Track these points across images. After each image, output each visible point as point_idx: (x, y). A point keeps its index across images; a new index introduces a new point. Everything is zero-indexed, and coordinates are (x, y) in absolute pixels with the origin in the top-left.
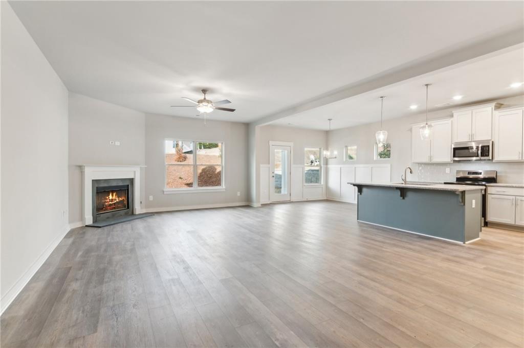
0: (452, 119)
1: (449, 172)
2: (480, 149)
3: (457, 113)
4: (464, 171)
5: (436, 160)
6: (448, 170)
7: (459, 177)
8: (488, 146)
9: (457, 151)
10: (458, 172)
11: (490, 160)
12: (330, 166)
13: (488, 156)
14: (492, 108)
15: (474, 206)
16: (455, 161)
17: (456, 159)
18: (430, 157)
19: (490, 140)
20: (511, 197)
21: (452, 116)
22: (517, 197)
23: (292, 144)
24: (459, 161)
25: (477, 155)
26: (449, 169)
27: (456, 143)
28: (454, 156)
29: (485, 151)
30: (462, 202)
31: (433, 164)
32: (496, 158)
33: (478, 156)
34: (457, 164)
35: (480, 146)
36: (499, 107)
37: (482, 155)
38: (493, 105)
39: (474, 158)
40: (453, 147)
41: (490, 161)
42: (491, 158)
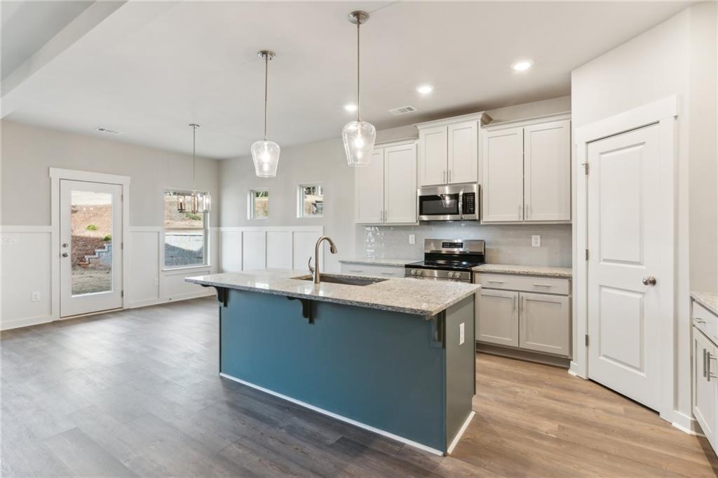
0: (416, 142)
1: (414, 243)
2: (461, 199)
3: (424, 129)
4: (436, 241)
5: (393, 219)
6: (412, 238)
7: (429, 252)
8: (474, 194)
9: (424, 203)
10: (428, 242)
11: (475, 220)
12: (225, 229)
13: (474, 213)
14: (478, 122)
15: (462, 341)
16: (422, 222)
17: (425, 218)
18: (384, 213)
19: (475, 183)
20: (511, 294)
21: (417, 136)
22: (520, 293)
23: (126, 180)
24: (428, 223)
25: (456, 212)
26: (414, 236)
27: (424, 188)
28: (421, 213)
29: (467, 204)
30: (439, 340)
31: (388, 227)
32: (486, 218)
33: (458, 213)
34: (426, 227)
35: (461, 193)
36: (487, 121)
37: (465, 212)
38: (479, 116)
39: (448, 217)
40: (420, 194)
41: (475, 223)
42: (477, 218)
